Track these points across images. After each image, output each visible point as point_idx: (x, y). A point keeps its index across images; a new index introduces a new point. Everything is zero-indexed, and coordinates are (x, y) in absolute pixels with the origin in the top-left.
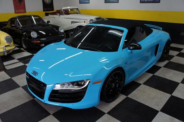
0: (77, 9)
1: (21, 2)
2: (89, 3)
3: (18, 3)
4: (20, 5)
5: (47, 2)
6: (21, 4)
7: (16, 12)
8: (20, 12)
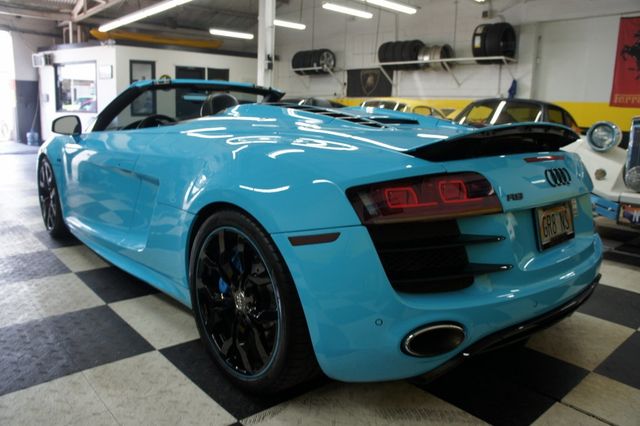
3: (631, 69)
7: (616, 101)
8: (629, 102)
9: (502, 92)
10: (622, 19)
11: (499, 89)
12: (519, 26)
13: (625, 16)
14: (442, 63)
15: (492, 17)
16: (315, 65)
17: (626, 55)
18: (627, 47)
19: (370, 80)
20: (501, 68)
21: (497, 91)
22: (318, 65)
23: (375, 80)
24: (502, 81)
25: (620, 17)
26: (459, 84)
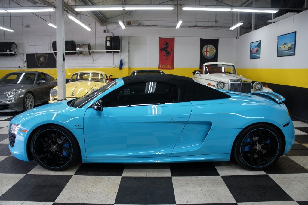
0: (233, 66)
1: (168, 55)
2: (260, 58)
3: (164, 56)
4: (167, 59)
5: (208, 56)
6: (168, 57)
7: (160, 67)
8: (165, 67)
9: (115, 64)
10: (159, 38)
11: (114, 63)
12: (121, 37)
13: (160, 37)
14: (89, 52)
15: (108, 32)
16: (8, 51)
17: (162, 51)
18: (162, 48)
19: (42, 59)
20: (113, 54)
21: (113, 64)
22: (10, 51)
23: (45, 59)
24: (115, 60)
25: (158, 37)
26: (94, 61)
